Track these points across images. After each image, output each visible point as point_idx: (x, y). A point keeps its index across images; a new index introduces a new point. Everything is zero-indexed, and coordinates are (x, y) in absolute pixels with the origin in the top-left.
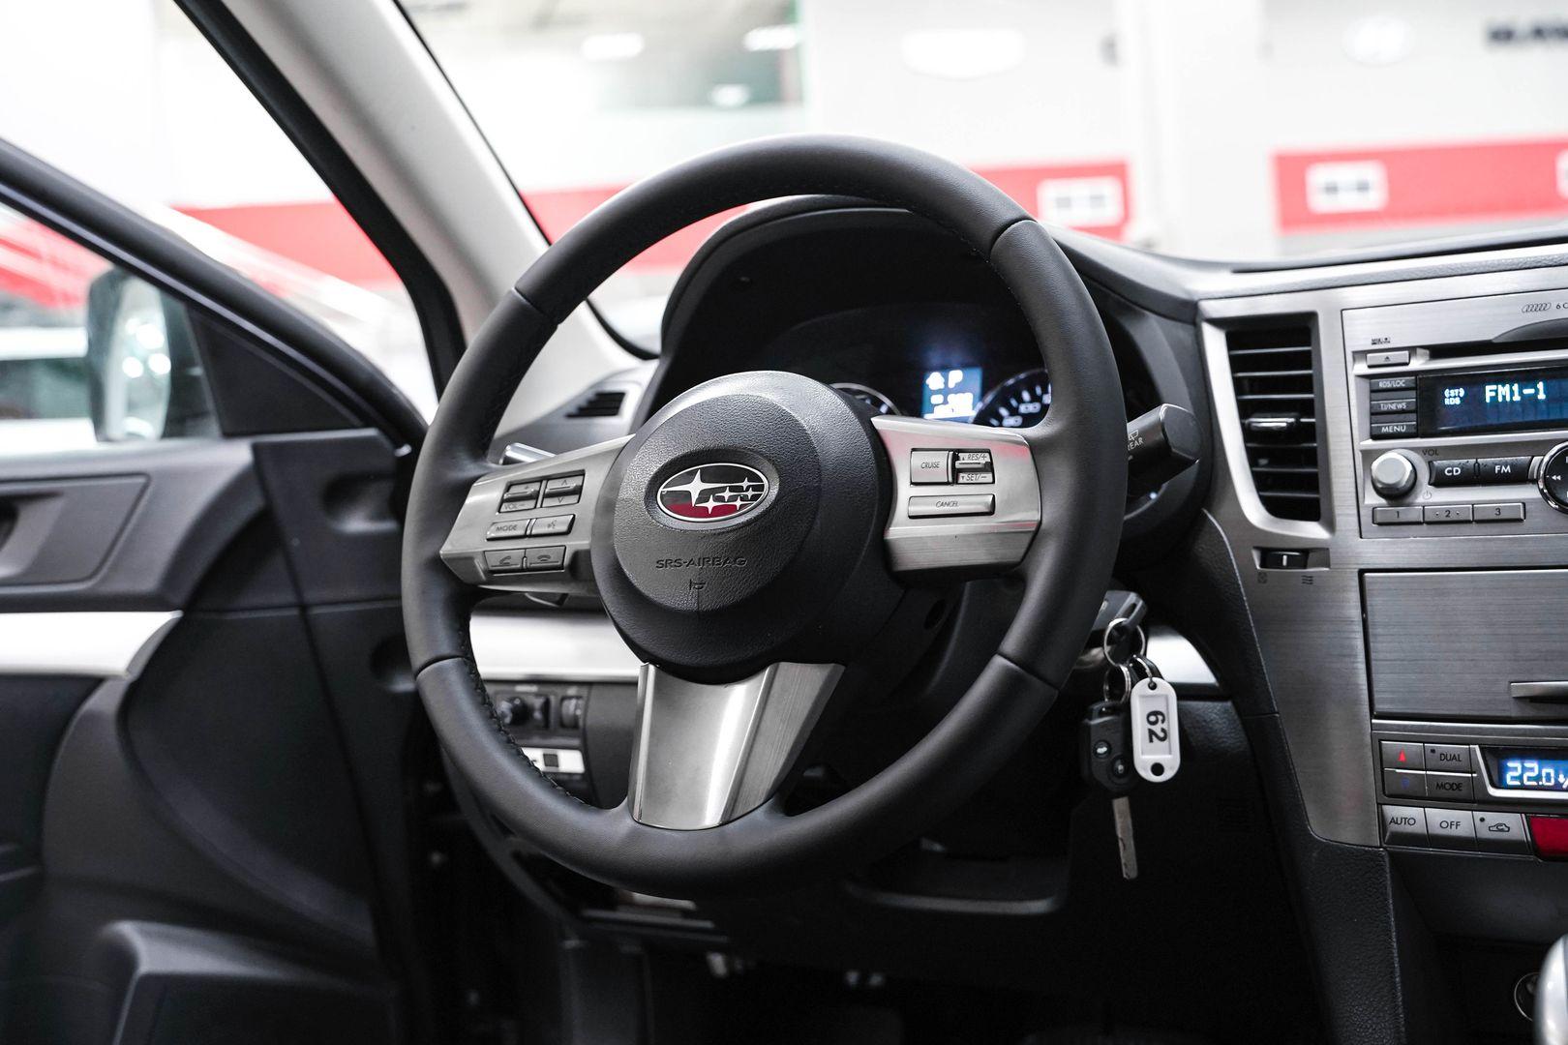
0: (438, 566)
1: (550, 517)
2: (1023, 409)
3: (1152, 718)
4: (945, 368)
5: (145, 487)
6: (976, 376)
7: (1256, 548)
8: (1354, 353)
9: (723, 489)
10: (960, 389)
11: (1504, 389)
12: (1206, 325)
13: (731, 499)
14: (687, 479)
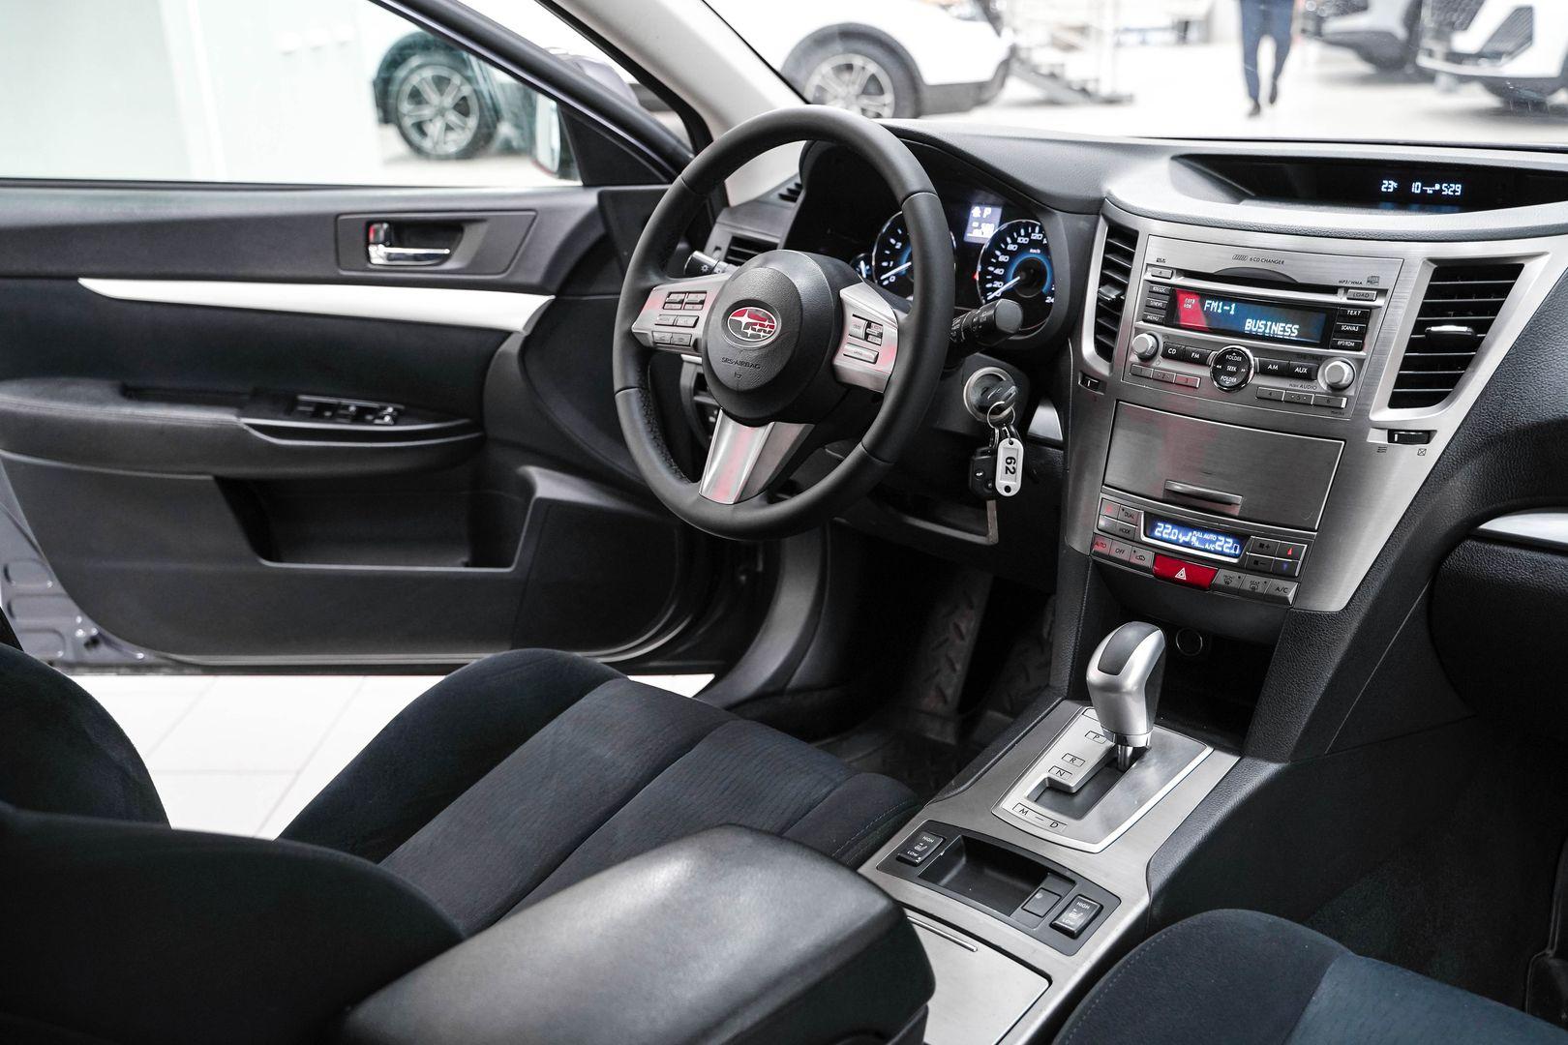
0: (630, 336)
1: (686, 316)
2: (1019, 241)
3: (1009, 461)
4: (983, 204)
5: (535, 218)
6: (998, 211)
7: (1081, 371)
8: (1148, 265)
10: (988, 221)
11: (1215, 304)
12: (1101, 219)
13: (759, 331)
14: (742, 314)
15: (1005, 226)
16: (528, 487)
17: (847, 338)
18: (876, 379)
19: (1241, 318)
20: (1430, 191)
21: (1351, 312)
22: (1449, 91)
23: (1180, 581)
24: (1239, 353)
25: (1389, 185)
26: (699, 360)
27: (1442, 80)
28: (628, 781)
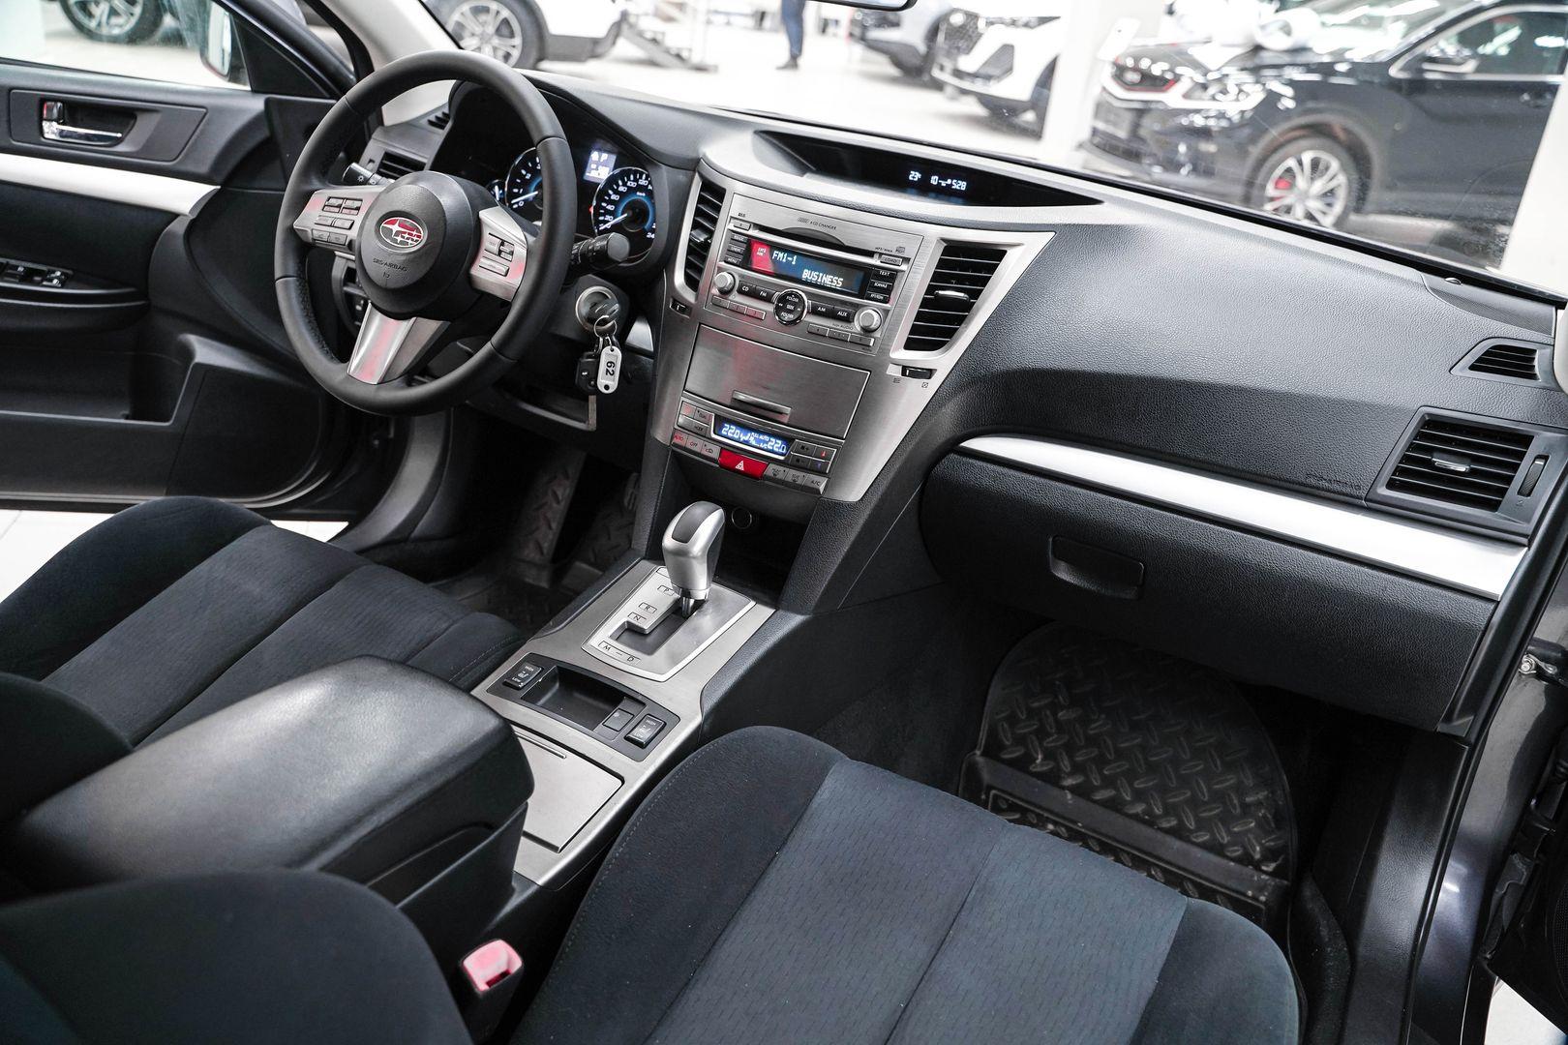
0: (291, 231)
1: (343, 219)
2: (629, 184)
3: (609, 364)
4: (600, 150)
5: (206, 114)
6: (613, 158)
7: (672, 297)
8: (732, 217)
9: (405, 233)
10: (605, 164)
11: (781, 255)
12: (697, 174)
13: (408, 239)
14: (393, 223)
15: (617, 171)
16: (187, 353)
17: (483, 252)
18: (505, 288)
19: (800, 268)
20: (943, 184)
21: (883, 273)
22: (953, 99)
23: (739, 471)
24: (797, 296)
25: (915, 176)
26: (353, 257)
27: (949, 90)
28: (274, 613)
